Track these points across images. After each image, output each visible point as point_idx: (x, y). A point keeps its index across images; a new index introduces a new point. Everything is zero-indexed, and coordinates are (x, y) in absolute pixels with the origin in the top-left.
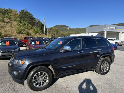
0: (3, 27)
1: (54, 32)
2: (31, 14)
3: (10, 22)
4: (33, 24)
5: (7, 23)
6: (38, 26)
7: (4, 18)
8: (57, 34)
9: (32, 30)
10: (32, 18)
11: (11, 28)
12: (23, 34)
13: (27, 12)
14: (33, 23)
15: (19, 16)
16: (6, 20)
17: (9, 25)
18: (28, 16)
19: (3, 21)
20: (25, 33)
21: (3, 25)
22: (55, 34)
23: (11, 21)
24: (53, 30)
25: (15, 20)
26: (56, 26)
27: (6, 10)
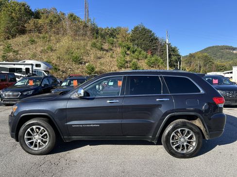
0: (100, 58)
1: (198, 62)
2: (151, 31)
3: (111, 50)
4: (153, 49)
5: (107, 51)
6: (162, 52)
7: (102, 44)
8: (205, 65)
9: (146, 61)
10: (152, 38)
11: (111, 59)
12: (128, 67)
13: (144, 29)
14: (154, 47)
15: (132, 37)
16: (106, 46)
17: (109, 54)
18: (146, 35)
19: (102, 48)
20: (130, 67)
21: (100, 54)
22: (200, 67)
23: (114, 48)
24: (196, 58)
25: (120, 45)
26: (207, 48)
27: (113, 31)
